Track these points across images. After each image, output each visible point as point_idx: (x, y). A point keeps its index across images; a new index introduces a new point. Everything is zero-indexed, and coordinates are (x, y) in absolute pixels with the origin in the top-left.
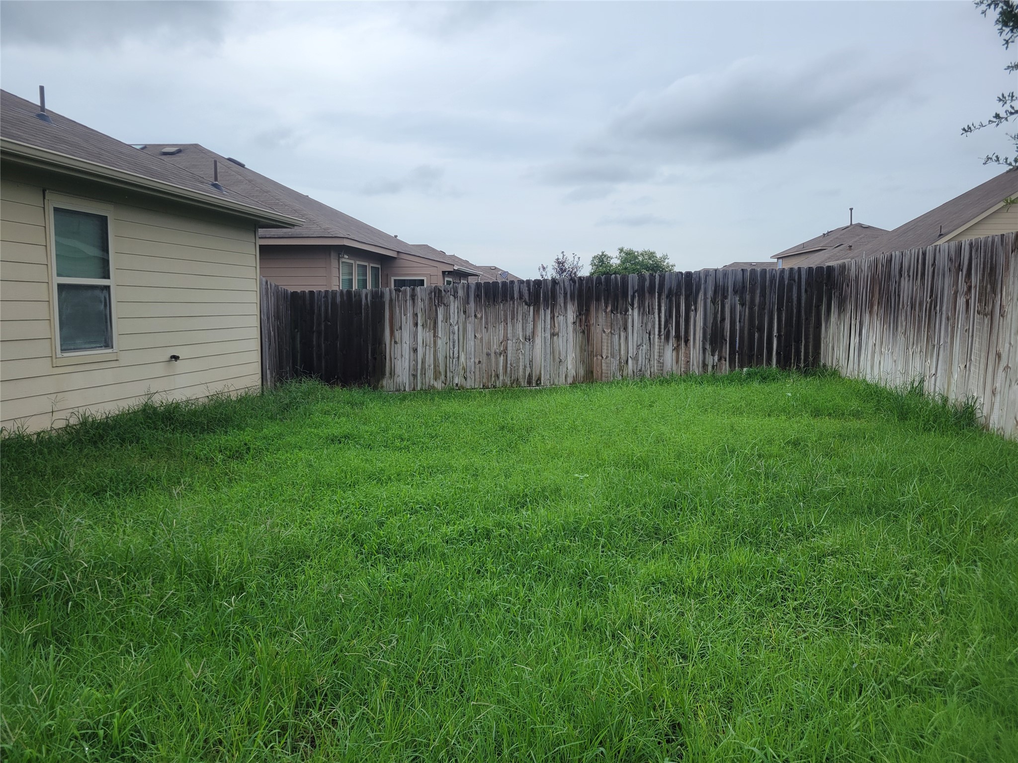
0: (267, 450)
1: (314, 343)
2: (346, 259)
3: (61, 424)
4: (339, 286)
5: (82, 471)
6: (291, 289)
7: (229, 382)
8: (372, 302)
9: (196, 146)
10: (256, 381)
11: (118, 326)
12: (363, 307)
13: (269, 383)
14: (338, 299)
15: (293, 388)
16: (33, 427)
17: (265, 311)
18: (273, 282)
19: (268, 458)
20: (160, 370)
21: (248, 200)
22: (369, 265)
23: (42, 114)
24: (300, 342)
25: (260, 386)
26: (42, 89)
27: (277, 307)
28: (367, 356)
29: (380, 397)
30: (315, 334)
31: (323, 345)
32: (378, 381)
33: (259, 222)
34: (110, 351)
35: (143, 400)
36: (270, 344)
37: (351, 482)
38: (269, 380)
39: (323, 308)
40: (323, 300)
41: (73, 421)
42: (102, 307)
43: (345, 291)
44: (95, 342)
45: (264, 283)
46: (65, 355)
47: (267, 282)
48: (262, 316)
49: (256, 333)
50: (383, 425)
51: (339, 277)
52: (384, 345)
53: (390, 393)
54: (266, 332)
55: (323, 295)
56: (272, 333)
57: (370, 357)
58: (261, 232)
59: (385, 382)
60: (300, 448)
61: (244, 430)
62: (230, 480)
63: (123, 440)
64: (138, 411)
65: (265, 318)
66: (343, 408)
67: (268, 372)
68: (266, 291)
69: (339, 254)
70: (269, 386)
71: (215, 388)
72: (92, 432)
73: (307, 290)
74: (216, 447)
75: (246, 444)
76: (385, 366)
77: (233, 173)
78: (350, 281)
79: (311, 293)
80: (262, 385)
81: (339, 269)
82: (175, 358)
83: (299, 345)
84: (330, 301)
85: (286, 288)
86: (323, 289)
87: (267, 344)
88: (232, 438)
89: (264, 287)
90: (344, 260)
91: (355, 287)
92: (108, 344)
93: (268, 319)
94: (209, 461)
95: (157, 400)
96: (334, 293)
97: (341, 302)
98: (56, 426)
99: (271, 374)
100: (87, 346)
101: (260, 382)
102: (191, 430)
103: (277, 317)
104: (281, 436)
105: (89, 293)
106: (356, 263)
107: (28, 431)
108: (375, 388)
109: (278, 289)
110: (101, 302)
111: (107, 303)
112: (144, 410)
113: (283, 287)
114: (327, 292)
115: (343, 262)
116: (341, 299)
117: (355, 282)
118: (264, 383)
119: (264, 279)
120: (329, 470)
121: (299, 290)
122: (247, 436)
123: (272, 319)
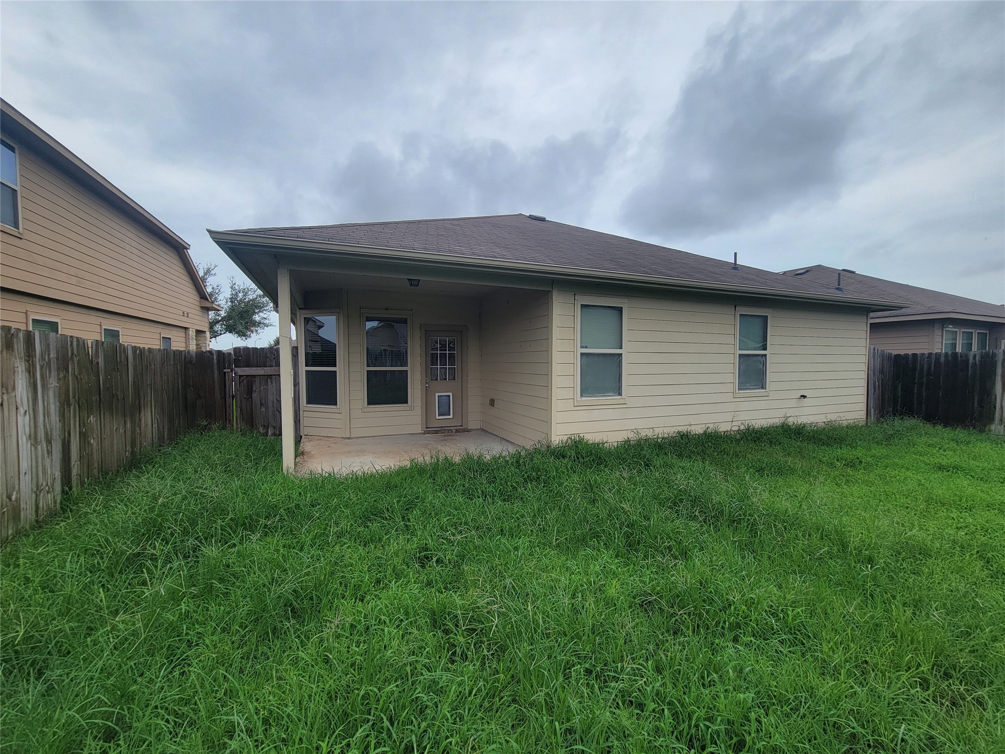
0: (877, 465)
1: (915, 391)
2: (950, 328)
3: (736, 428)
4: (942, 349)
5: (749, 456)
6: (894, 353)
7: (842, 415)
8: (981, 361)
9: (819, 267)
10: (863, 415)
11: (770, 377)
12: (970, 365)
13: (872, 418)
14: (942, 359)
15: (896, 423)
16: (723, 428)
17: (872, 368)
18: (880, 348)
19: (879, 471)
20: (793, 403)
21: (863, 295)
22: (975, 333)
23: (735, 267)
24: (901, 390)
25: (865, 419)
26: (736, 254)
27: (882, 365)
28: (973, 404)
29: (988, 438)
30: (916, 385)
31: (924, 394)
32: (985, 426)
33: (870, 308)
34: (764, 390)
35: (782, 420)
36: (875, 391)
37: (967, 506)
38: (872, 415)
39: (925, 366)
40: (926, 360)
41: (742, 427)
42: (762, 366)
43: (950, 353)
44: (756, 385)
45: (872, 349)
46: (740, 392)
47: (874, 349)
48: (870, 372)
49: (864, 383)
50: (997, 464)
51: (942, 343)
52: (993, 397)
53: (1000, 437)
54: (872, 382)
55: (927, 356)
56: (877, 383)
57: (976, 405)
58: (872, 314)
59: (993, 427)
60: (908, 469)
61: (856, 449)
62: (847, 481)
63: (771, 442)
64: (779, 426)
65: (871, 373)
66: (948, 443)
67: (872, 409)
68: (873, 354)
69: (943, 325)
70: (873, 420)
71: (832, 417)
72: (753, 435)
73: (910, 352)
74: (835, 457)
75: (858, 458)
76: (994, 414)
77: (846, 278)
78: (954, 345)
79: (915, 355)
80: (867, 419)
81: (942, 336)
82: (804, 397)
83: (900, 392)
84: (933, 361)
85: (890, 352)
86: (926, 352)
87: (873, 390)
88: (845, 452)
89: (872, 352)
90: (947, 329)
91: (959, 349)
92: (763, 387)
93: (874, 373)
94: (831, 465)
95: (790, 421)
96: (938, 355)
97: (945, 361)
98: (734, 429)
99: (875, 411)
100: (752, 387)
101: (865, 417)
102: (815, 443)
103: (882, 371)
104: (887, 457)
105: (755, 358)
106: (960, 331)
107: (721, 430)
108: (982, 431)
109: (883, 352)
110: (761, 363)
111: (764, 364)
112: (783, 426)
113: (888, 351)
114: (930, 354)
115: (946, 331)
116: (945, 358)
117: (959, 346)
118: (869, 417)
119: (872, 347)
120: (940, 492)
121: (902, 353)
122: (859, 453)
123: (877, 373)
